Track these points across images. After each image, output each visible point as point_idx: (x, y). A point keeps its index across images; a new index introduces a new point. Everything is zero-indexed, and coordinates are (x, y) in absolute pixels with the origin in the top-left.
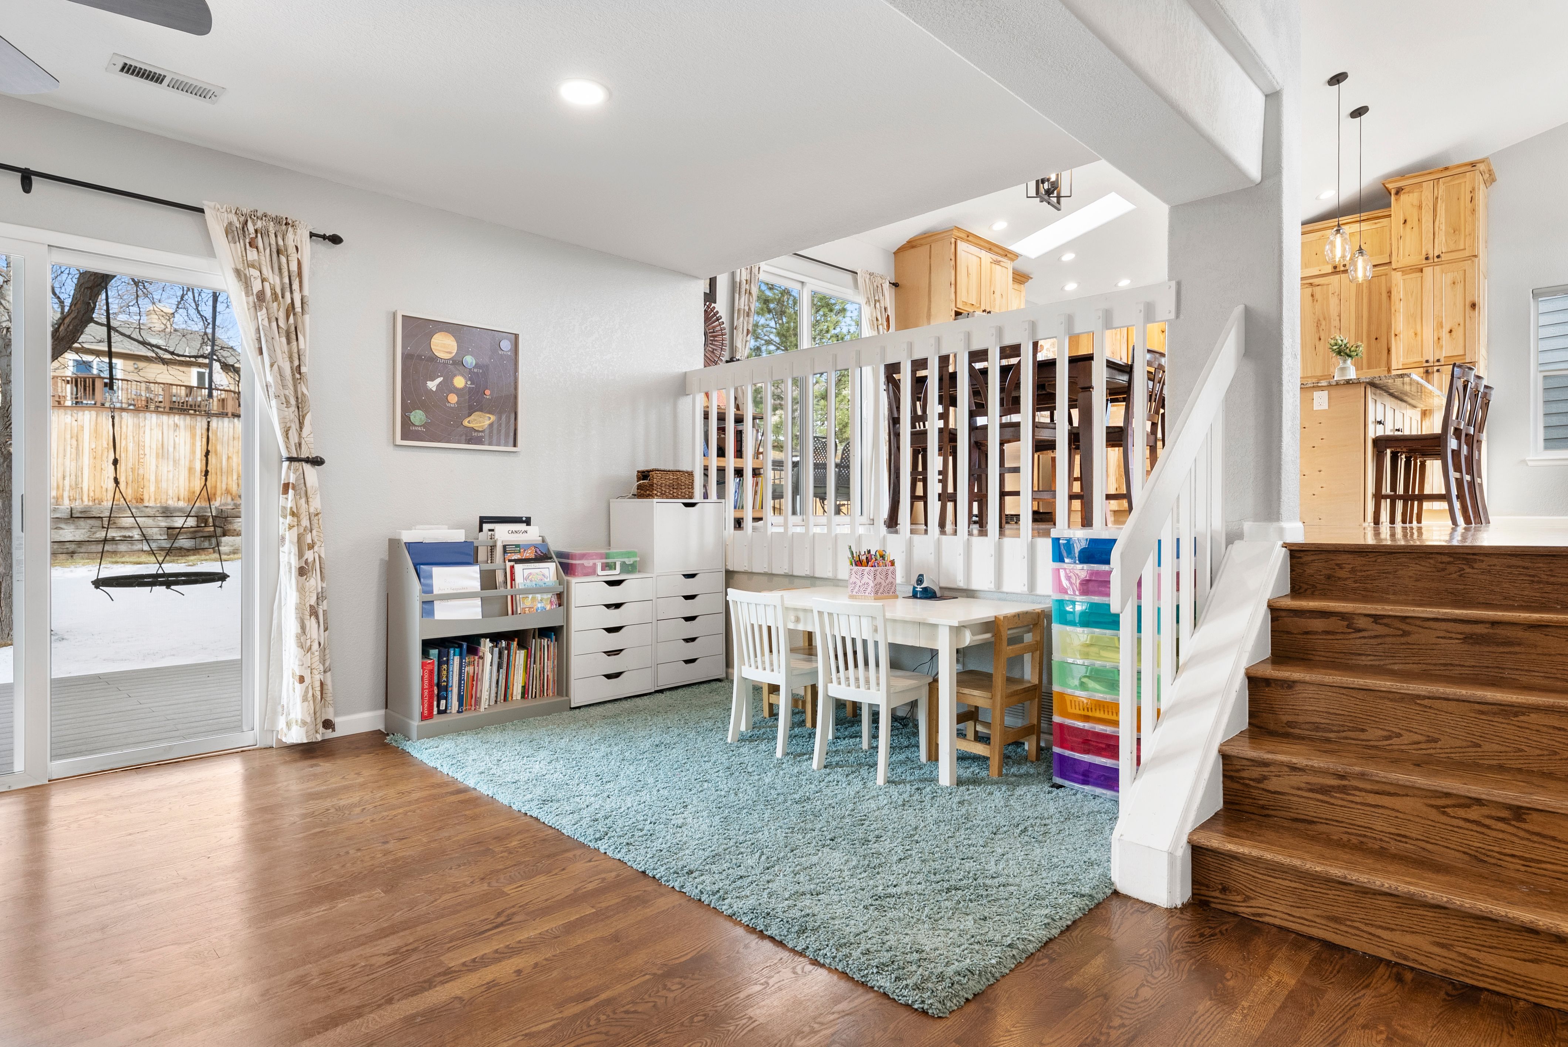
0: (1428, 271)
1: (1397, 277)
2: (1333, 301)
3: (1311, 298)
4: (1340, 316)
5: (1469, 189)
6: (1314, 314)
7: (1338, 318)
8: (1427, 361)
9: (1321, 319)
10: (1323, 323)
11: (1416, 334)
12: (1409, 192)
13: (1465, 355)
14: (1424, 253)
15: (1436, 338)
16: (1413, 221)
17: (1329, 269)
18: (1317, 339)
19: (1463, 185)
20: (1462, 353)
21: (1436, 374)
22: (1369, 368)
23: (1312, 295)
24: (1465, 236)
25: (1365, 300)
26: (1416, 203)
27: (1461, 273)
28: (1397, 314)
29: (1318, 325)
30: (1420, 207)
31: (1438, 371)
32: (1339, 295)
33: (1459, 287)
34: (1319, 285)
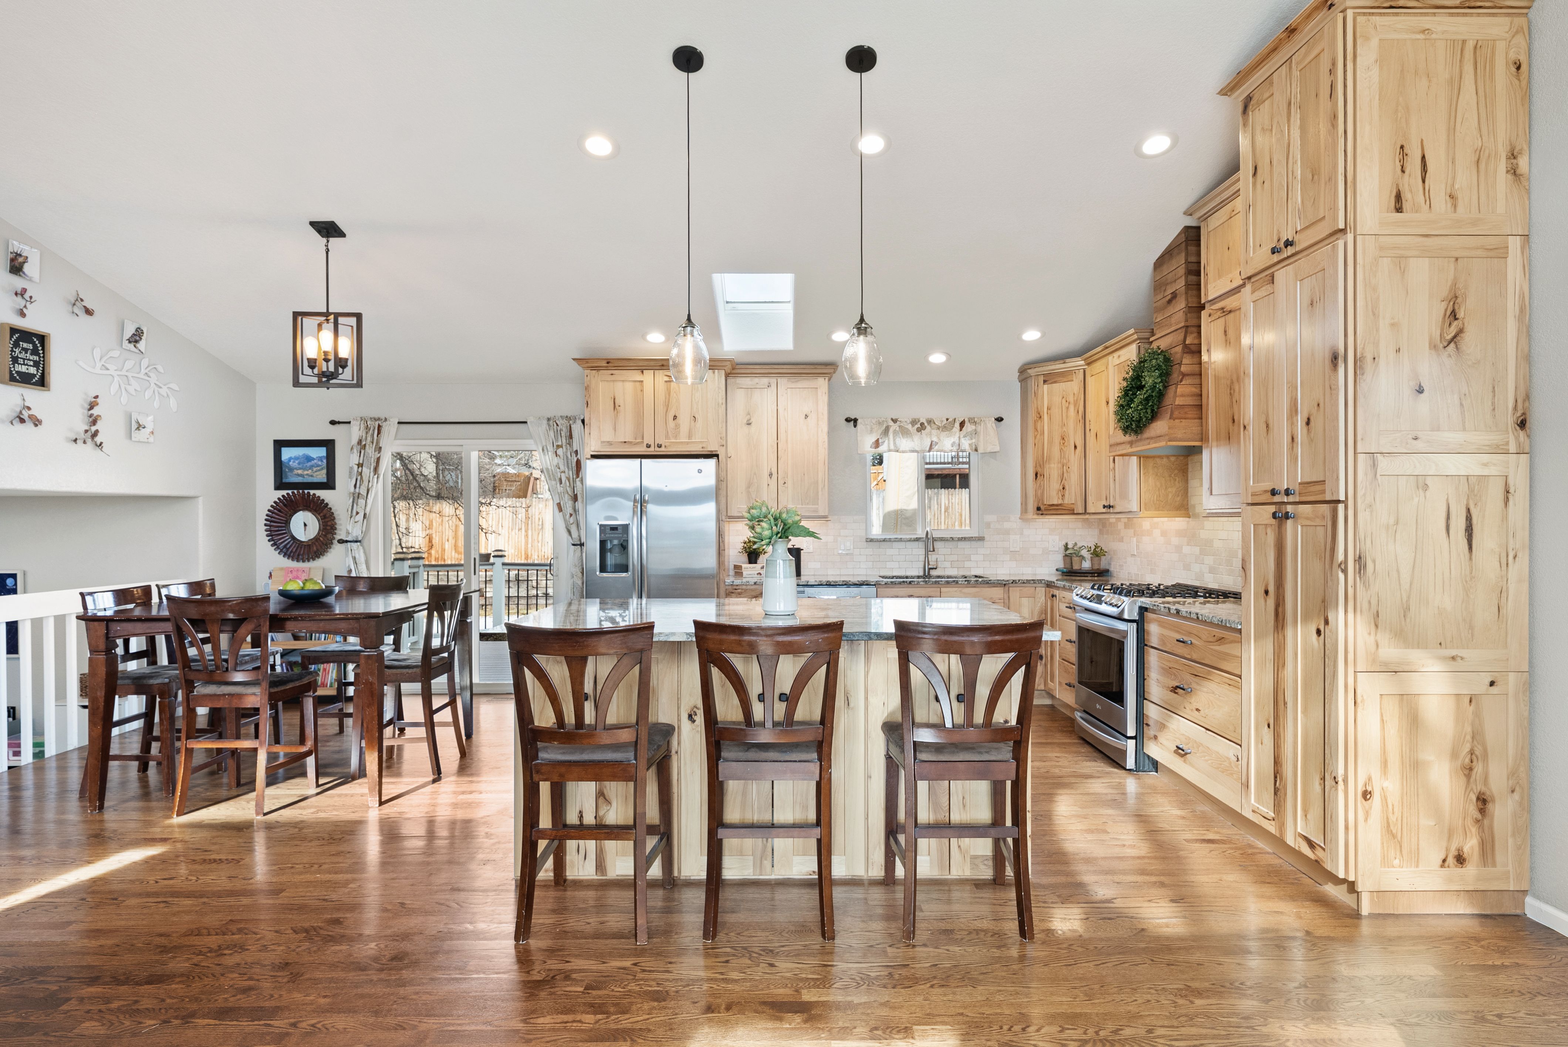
0: (1279, 280)
1: (1247, 297)
5: (1327, 66)
11: (1267, 426)
12: (1259, 103)
13: (1324, 481)
14: (1275, 238)
15: (1290, 438)
16: (1264, 165)
19: (1321, 56)
20: (1321, 477)
21: (1289, 523)
23: (1225, 333)
24: (1325, 185)
27: (1320, 276)
28: (1247, 380)
29: (1232, 392)
30: (1272, 132)
33: (1319, 311)
34: (1230, 312)
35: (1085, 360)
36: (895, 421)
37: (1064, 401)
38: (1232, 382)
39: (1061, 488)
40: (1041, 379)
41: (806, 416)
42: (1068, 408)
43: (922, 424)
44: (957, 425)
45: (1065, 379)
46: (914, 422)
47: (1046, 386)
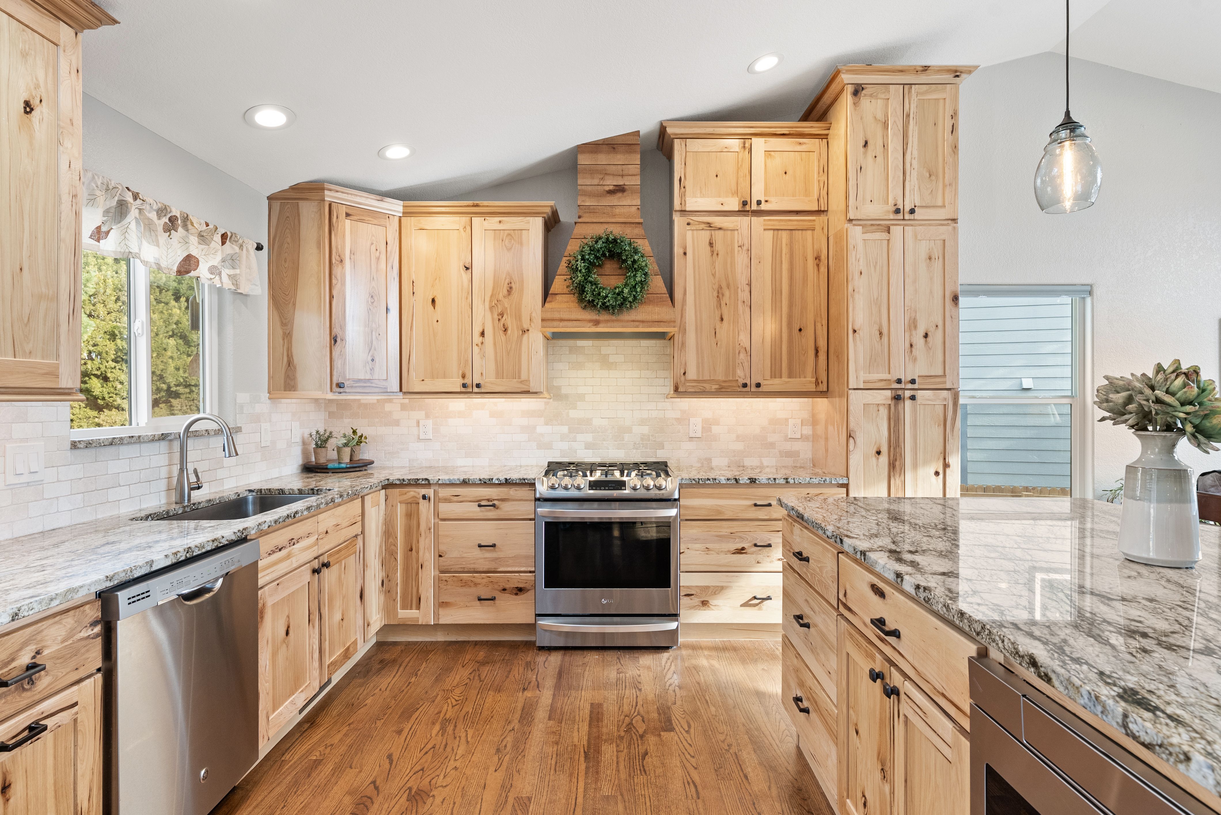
0: (897, 231)
1: (856, 233)
2: (741, 259)
3: (708, 248)
4: (750, 285)
5: (949, 112)
6: (714, 275)
7: (747, 288)
8: (899, 381)
9: (724, 285)
10: (727, 293)
11: (881, 334)
12: (871, 96)
13: (944, 375)
14: (891, 201)
15: (908, 345)
16: (876, 144)
17: (734, 204)
18: (718, 318)
19: (942, 102)
20: (940, 373)
21: (908, 403)
22: (790, 376)
23: (711, 244)
24: (944, 186)
25: (785, 266)
26: (880, 116)
27: (940, 243)
28: (856, 296)
29: (719, 296)
30: (885, 125)
31: (913, 398)
32: (749, 250)
33: (937, 265)
34: (720, 229)
35: (404, 206)
36: (136, 197)
37: (373, 248)
38: (720, 287)
39: (370, 359)
40: (343, 210)
41: (28, 109)
42: (378, 259)
43: (173, 220)
44: (218, 238)
45: (376, 222)
46: (162, 211)
47: (348, 222)
